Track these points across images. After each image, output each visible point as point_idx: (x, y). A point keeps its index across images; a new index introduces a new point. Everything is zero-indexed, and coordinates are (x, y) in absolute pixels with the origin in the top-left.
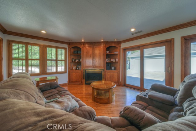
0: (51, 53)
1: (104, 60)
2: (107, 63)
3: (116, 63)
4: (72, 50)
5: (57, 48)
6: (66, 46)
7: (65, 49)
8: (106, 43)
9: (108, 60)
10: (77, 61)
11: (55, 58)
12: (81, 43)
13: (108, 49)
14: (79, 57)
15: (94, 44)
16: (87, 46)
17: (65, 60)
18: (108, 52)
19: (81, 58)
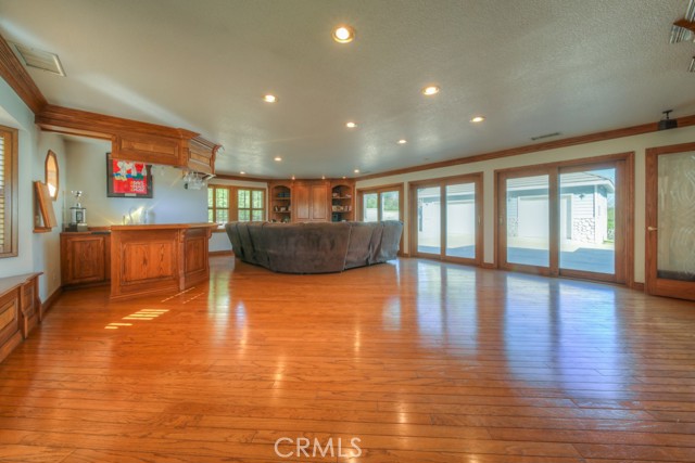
0: (243, 198)
1: (330, 209)
2: (333, 213)
3: (348, 213)
4: (275, 192)
5: (252, 189)
6: (265, 185)
7: (263, 190)
8: (332, 180)
9: (334, 208)
10: (283, 209)
11: (248, 206)
12: (289, 181)
13: (335, 189)
14: (287, 203)
15: (311, 181)
16: (300, 187)
17: (263, 209)
18: (335, 195)
19: (289, 204)
